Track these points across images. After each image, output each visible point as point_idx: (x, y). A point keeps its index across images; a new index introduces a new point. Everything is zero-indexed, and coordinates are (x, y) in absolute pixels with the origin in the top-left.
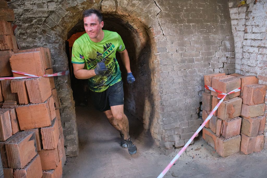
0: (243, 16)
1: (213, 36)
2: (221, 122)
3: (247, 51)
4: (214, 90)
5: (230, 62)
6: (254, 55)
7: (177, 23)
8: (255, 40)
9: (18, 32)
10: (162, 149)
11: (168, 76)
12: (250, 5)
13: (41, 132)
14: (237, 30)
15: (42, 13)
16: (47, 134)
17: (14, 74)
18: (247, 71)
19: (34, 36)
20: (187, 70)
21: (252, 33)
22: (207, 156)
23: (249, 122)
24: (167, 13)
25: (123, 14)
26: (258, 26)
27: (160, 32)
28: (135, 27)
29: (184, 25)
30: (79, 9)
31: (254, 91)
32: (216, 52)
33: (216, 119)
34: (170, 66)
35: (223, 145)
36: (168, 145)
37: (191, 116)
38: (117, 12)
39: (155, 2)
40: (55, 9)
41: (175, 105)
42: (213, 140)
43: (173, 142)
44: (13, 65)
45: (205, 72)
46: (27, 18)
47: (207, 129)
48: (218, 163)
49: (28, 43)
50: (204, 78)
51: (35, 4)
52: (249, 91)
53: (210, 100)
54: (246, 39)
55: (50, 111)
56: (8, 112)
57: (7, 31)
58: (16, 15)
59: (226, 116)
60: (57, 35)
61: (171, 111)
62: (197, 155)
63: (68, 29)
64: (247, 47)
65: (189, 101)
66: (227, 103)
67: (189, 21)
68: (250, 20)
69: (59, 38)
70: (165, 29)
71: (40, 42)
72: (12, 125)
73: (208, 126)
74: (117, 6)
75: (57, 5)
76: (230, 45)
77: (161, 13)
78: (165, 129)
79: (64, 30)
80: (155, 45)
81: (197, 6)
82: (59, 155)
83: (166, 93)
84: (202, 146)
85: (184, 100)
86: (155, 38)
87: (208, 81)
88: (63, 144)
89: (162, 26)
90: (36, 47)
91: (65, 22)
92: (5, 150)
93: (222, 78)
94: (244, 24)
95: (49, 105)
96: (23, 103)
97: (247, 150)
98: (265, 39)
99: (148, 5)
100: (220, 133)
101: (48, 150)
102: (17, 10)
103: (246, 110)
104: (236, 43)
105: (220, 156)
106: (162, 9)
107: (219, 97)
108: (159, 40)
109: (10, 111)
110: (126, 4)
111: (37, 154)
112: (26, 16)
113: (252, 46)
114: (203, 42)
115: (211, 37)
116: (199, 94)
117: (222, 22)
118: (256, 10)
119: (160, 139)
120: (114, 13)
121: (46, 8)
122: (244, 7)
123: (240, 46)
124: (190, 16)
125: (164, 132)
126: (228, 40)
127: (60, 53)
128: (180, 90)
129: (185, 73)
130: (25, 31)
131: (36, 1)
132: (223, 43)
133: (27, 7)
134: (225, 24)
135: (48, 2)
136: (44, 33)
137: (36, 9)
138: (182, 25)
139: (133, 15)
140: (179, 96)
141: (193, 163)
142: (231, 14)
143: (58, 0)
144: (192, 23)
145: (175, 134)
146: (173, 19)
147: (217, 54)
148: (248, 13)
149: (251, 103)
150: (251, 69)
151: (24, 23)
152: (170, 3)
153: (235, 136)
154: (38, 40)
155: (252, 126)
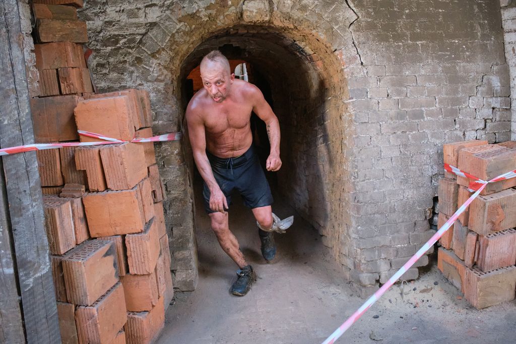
1: (464, 66)
2: (474, 237)
4: (462, 174)
5: (501, 117)
7: (389, 41)
9: (93, 62)
10: (355, 285)
11: (368, 145)
13: (126, 242)
15: (135, 27)
16: (136, 247)
17: (81, 137)
19: (120, 69)
20: (408, 133)
22: (444, 305)
24: (370, 21)
25: (283, 26)
27: (356, 58)
28: (308, 50)
29: (404, 45)
30: (201, 18)
32: (470, 97)
33: (465, 233)
34: (373, 125)
35: (478, 284)
36: (366, 278)
37: (415, 224)
38: (271, 21)
39: (346, 0)
40: (158, 19)
41: (383, 202)
42: (459, 275)
43: (376, 273)
44: (80, 121)
45: (447, 137)
46: (109, 37)
47: (447, 251)
48: (467, 320)
49: (110, 81)
50: (442, 150)
51: (123, 10)
53: (453, 193)
55: (143, 205)
56: (69, 204)
57: (74, 60)
58: (91, 32)
59: (486, 227)
60: (161, 67)
61: (374, 214)
62: (423, 301)
63: (180, 54)
65: (410, 194)
66: (489, 200)
67: (415, 37)
69: (165, 72)
70: (365, 53)
71: (132, 79)
72: (75, 228)
73: (449, 245)
74: (271, 11)
75: (162, 12)
76: (501, 84)
77: (358, 22)
78: (362, 248)
79: (174, 57)
80: (344, 84)
81: (432, 7)
82: (158, 286)
83: (365, 178)
85: (400, 192)
86: (345, 70)
87: (452, 155)
88: (169, 267)
89: (359, 47)
90: (124, 88)
91: (176, 43)
92: (62, 270)
93: (480, 149)
95: (141, 194)
99: (333, 7)
100: (473, 260)
101: (138, 275)
102: (93, 22)
104: (514, 80)
105: (471, 307)
106: (360, 15)
107: (471, 188)
108: (352, 73)
109: (72, 203)
110: (289, 7)
111: (119, 281)
112: (108, 34)
114: (443, 77)
115: (460, 67)
116: (431, 181)
117: (485, 37)
119: (352, 268)
120: (267, 25)
121: (143, 18)
124: (416, 26)
125: (359, 254)
126: (496, 73)
127: (167, 99)
128: (393, 173)
129: (403, 140)
130: (106, 60)
131: (126, 6)
132: (485, 80)
133: (110, 16)
134: (491, 42)
135: (147, 6)
136: (138, 63)
137: (125, 20)
138: (401, 44)
139: (304, 27)
140: (391, 185)
141: (415, 316)
142: (505, 20)
143: (164, 3)
144: (421, 41)
145: (381, 257)
146: (382, 33)
147: (473, 103)
151: (104, 47)
152: (376, 1)
153: (505, 267)
154: (127, 75)
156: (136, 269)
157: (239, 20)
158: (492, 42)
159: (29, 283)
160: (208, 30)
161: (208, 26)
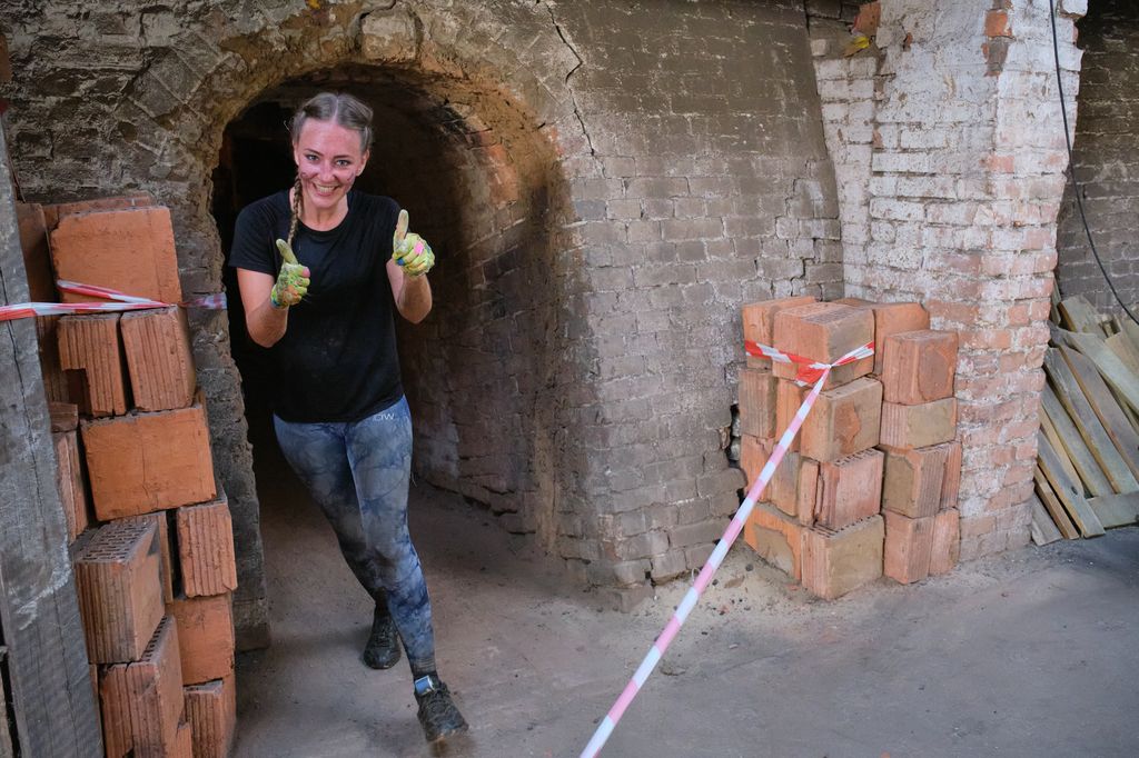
0: (866, 88)
1: (763, 161)
3: (884, 215)
4: (785, 356)
5: (827, 256)
6: (910, 228)
7: (637, 111)
8: (909, 175)
9: (11, 130)
10: (603, 591)
11: (614, 309)
12: (889, 51)
14: (845, 139)
15: (116, 55)
16: (203, 534)
17: (66, 296)
18: (887, 287)
19: (81, 150)
20: (680, 285)
21: (899, 150)
22: (771, 604)
23: (910, 466)
24: (602, 71)
25: (442, 71)
26: (920, 128)
27: (582, 142)
28: (475, 122)
29: (663, 120)
30: (272, 46)
31: (920, 353)
32: (776, 218)
33: (796, 465)
34: (621, 270)
35: (828, 553)
36: (628, 570)
37: (704, 458)
38: (418, 61)
39: (557, 27)
40: (173, 41)
41: (648, 420)
42: (788, 544)
43: (644, 558)
45: (744, 293)
46: (51, 73)
47: (762, 505)
48: (815, 621)
49: (56, 175)
50: (740, 316)
51: (87, 15)
52: (905, 352)
53: (769, 395)
54: (880, 173)
59: (833, 447)
60: (180, 147)
61: (633, 443)
62: (733, 602)
63: (226, 122)
64: (883, 201)
65: (692, 401)
66: (835, 398)
67: (681, 105)
68: (890, 104)
69: (190, 158)
70: (598, 132)
71: (110, 173)
74: (420, 40)
75: (181, 26)
76: (823, 191)
77: (581, 71)
78: (617, 510)
79: (210, 127)
80: (562, 190)
81: (705, 49)
83: (612, 373)
84: (749, 568)
85: (676, 399)
86: (564, 165)
87: (760, 325)
89: (586, 120)
90: (91, 193)
91: (215, 96)
93: (808, 311)
94: (869, 117)
97: (906, 568)
98: (944, 171)
99: (536, 40)
100: (814, 511)
101: (204, 597)
102: (10, 35)
103: (898, 425)
104: (843, 187)
105: (816, 599)
106: (580, 55)
107: (803, 380)
108: (577, 171)
110: (452, 34)
111: (167, 613)
112: (49, 65)
113: (900, 198)
114: (732, 182)
115: (757, 163)
116: (725, 376)
117: (793, 109)
118: (911, 71)
120: (409, 67)
121: (137, 35)
122: (867, 56)
123: (859, 197)
124: (681, 85)
125: (611, 525)
126: (816, 175)
127: (194, 219)
128: (661, 363)
129: (674, 299)
130: (45, 125)
131: (95, 6)
132: (798, 188)
133: (54, 26)
134: (803, 118)
135: (145, 11)
136: (124, 136)
137: (90, 37)
138: (657, 116)
139: (482, 75)
140: (659, 385)
141: (727, 628)
142: (821, 81)
143: (185, 6)
144: (691, 112)
145: (652, 527)
146: (625, 95)
147: (782, 229)
148: (882, 79)
149: (912, 395)
150: (903, 280)
151: (37, 95)
152: (611, 33)
153: (865, 519)
154: (99, 163)
155: (919, 480)
156: (201, 583)
157: (349, 55)
158: (804, 120)
159: (27, 612)
160: (285, 71)
161: (285, 63)
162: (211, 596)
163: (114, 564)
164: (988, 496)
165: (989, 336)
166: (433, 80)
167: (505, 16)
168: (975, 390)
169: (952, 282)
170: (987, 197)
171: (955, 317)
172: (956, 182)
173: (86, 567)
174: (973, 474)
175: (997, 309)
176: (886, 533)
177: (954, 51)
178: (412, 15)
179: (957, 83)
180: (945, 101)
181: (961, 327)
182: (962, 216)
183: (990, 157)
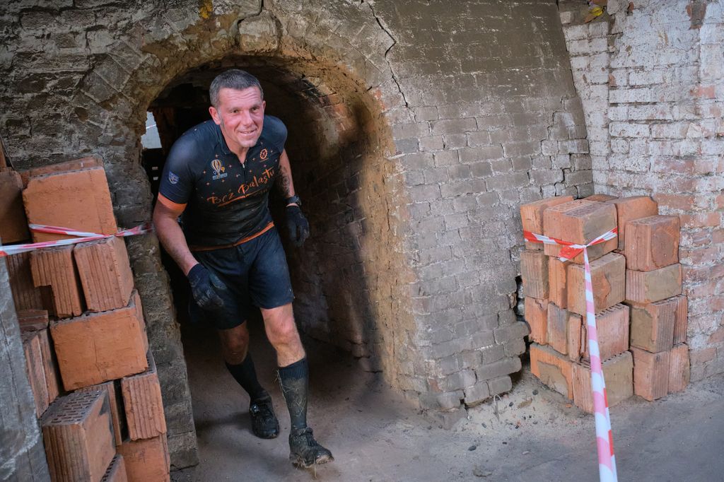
0: (602, 44)
1: (530, 102)
2: (578, 321)
3: (620, 134)
4: (553, 241)
5: (580, 165)
6: (639, 143)
7: (437, 73)
8: (637, 104)
9: (1, 119)
11: (428, 215)
12: (617, 17)
14: (589, 81)
15: (70, 61)
16: (140, 396)
18: (625, 186)
19: (50, 128)
20: (474, 194)
21: (628, 87)
22: (552, 419)
23: (649, 315)
24: (410, 47)
25: (297, 56)
26: (643, 70)
27: (399, 98)
28: (324, 89)
29: (456, 78)
30: (178, 48)
31: (652, 233)
32: (541, 141)
33: (565, 318)
34: (431, 187)
36: (448, 400)
37: (498, 316)
38: (280, 50)
39: (377, 19)
40: (109, 49)
41: (456, 291)
42: (563, 375)
43: (459, 389)
45: (521, 196)
46: (27, 77)
47: (542, 348)
49: (34, 147)
50: (519, 213)
51: (49, 36)
52: (641, 233)
53: (542, 268)
54: (615, 105)
56: (37, 336)
60: (118, 122)
61: (447, 309)
62: (525, 418)
63: (149, 102)
64: (618, 124)
65: (487, 276)
67: (468, 67)
68: (620, 55)
69: (126, 129)
70: (410, 90)
71: (70, 144)
72: (46, 377)
73: (544, 338)
74: (280, 35)
75: (114, 38)
76: (574, 120)
77: (396, 48)
78: (437, 357)
79: (138, 106)
80: (387, 133)
81: (484, 26)
83: (429, 260)
84: (535, 393)
86: (387, 115)
87: (533, 219)
89: (401, 83)
90: (58, 159)
91: (140, 85)
93: (568, 207)
94: (605, 65)
96: (70, 313)
97: (651, 389)
98: (662, 100)
99: (362, 29)
100: (580, 351)
101: (144, 439)
103: (638, 285)
104: (589, 116)
106: (396, 38)
108: (397, 119)
110: (303, 30)
111: (117, 454)
112: (25, 72)
113: (631, 121)
114: (508, 118)
115: (526, 104)
116: (511, 257)
117: (549, 63)
118: (634, 30)
119: (423, 389)
120: (272, 56)
121: (84, 46)
122: (601, 21)
123: (602, 122)
124: (468, 52)
125: (433, 367)
126: (569, 108)
127: (131, 172)
128: (463, 250)
129: (471, 204)
130: (25, 113)
131: (53, 29)
132: (556, 119)
133: (27, 44)
135: (88, 30)
136: (80, 117)
137: (53, 51)
138: (452, 76)
139: (325, 57)
140: (463, 266)
141: (521, 439)
142: (569, 41)
143: (116, 25)
144: (476, 71)
145: (464, 367)
146: (427, 62)
147: (546, 149)
148: (613, 37)
149: (648, 264)
150: (636, 180)
151: (18, 93)
152: (415, 20)
153: (618, 355)
154: (63, 137)
155: (656, 324)
156: (141, 430)
157: (232, 49)
158: (558, 70)
159: (8, 467)
160: (188, 64)
161: (187, 59)
162: (149, 439)
163: (73, 425)
164: (710, 334)
165: (703, 217)
166: (292, 62)
167: (339, 13)
168: (695, 257)
169: (673, 180)
170: (696, 117)
171: (677, 205)
172: (672, 107)
173: (53, 429)
174: (697, 318)
175: (708, 198)
176: (634, 365)
177: (666, 14)
178: (274, 18)
179: (669, 36)
180: (660, 49)
181: (681, 212)
182: (678, 132)
183: (696, 88)
